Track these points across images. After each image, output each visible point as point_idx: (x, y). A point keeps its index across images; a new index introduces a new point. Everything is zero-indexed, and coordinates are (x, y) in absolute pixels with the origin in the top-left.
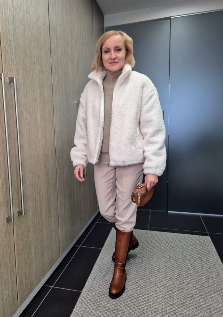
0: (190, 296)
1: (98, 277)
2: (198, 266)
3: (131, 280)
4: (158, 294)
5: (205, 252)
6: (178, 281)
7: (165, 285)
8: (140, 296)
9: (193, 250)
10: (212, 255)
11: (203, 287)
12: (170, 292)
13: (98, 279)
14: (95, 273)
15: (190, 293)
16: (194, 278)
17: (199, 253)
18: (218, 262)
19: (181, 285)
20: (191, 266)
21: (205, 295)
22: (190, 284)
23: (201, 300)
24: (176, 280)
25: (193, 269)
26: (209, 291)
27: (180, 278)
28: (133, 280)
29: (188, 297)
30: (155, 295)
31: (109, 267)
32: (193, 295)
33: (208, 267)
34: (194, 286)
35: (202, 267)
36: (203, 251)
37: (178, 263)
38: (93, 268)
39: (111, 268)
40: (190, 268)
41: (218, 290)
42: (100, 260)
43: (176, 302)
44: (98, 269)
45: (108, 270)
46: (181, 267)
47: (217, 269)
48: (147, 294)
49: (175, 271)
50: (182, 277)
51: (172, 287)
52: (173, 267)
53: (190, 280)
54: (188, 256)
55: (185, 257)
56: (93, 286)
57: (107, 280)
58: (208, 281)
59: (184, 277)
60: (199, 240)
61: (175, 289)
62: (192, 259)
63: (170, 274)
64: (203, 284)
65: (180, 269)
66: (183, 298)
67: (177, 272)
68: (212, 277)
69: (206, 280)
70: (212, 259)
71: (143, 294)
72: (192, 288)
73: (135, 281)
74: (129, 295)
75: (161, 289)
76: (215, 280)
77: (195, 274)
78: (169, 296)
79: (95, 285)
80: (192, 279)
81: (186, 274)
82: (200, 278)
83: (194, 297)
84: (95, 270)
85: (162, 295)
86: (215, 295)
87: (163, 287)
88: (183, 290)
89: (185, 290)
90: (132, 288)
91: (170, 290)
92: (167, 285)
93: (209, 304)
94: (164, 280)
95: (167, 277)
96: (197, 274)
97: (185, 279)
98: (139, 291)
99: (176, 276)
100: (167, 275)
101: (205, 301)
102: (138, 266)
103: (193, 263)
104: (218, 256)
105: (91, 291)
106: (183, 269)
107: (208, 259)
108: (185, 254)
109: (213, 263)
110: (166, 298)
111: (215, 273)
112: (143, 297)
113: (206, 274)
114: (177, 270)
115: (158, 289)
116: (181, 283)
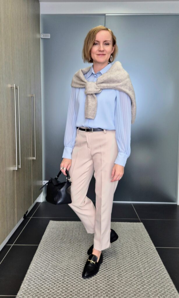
0: (129, 283)
1: (35, 276)
2: (134, 253)
3: (71, 275)
4: (98, 286)
5: (139, 238)
6: (117, 269)
7: (105, 275)
8: (81, 290)
9: (129, 237)
10: (145, 240)
11: (140, 273)
12: (110, 282)
13: (35, 279)
14: (31, 272)
15: (129, 280)
16: (131, 264)
17: (134, 239)
18: (152, 246)
19: (120, 274)
20: (128, 253)
21: (143, 280)
22: (129, 271)
23: (139, 286)
24: (115, 268)
25: (129, 256)
26: (146, 275)
27: (119, 266)
28: (73, 275)
29: (127, 284)
30: (96, 288)
31: (47, 264)
32: (132, 282)
33: (144, 252)
34: (132, 273)
35: (138, 253)
36: (138, 238)
37: (116, 251)
38: (29, 268)
39: (49, 265)
40: (127, 255)
41: (154, 274)
42: (36, 258)
43: (116, 291)
44: (35, 268)
45: (46, 267)
46: (119, 255)
47: (151, 253)
48: (87, 287)
49: (114, 260)
50: (121, 265)
51: (112, 277)
52: (112, 256)
53: (128, 267)
54: (125, 243)
55: (122, 245)
56: (29, 288)
57: (45, 278)
58: (145, 266)
59: (123, 264)
60: (133, 227)
61: (115, 278)
62: (128, 246)
63: (109, 264)
64: (140, 269)
65: (118, 257)
66: (123, 287)
67: (116, 261)
68: (147, 262)
69: (142, 265)
70: (146, 244)
71: (84, 289)
72: (130, 275)
73: (75, 276)
74: (69, 291)
75: (101, 281)
76: (150, 264)
77: (132, 260)
78: (109, 287)
79: (32, 286)
80: (130, 265)
81: (125, 261)
82: (137, 263)
83: (133, 284)
84: (32, 269)
85: (103, 286)
86: (151, 279)
87: (103, 278)
88: (122, 279)
89: (124, 277)
90: (72, 284)
91: (110, 279)
92: (107, 275)
93: (147, 289)
94: (104, 270)
95: (106, 267)
96: (134, 260)
97: (123, 267)
98: (79, 286)
99: (115, 265)
100: (106, 265)
101: (143, 286)
102: (77, 259)
103: (129, 250)
104: (151, 241)
105: (27, 294)
106: (121, 257)
107: (142, 244)
108: (122, 242)
109: (147, 248)
110: (106, 289)
111: (150, 258)
112: (84, 292)
113: (142, 260)
114: (116, 259)
115: (98, 281)
116: (120, 271)
